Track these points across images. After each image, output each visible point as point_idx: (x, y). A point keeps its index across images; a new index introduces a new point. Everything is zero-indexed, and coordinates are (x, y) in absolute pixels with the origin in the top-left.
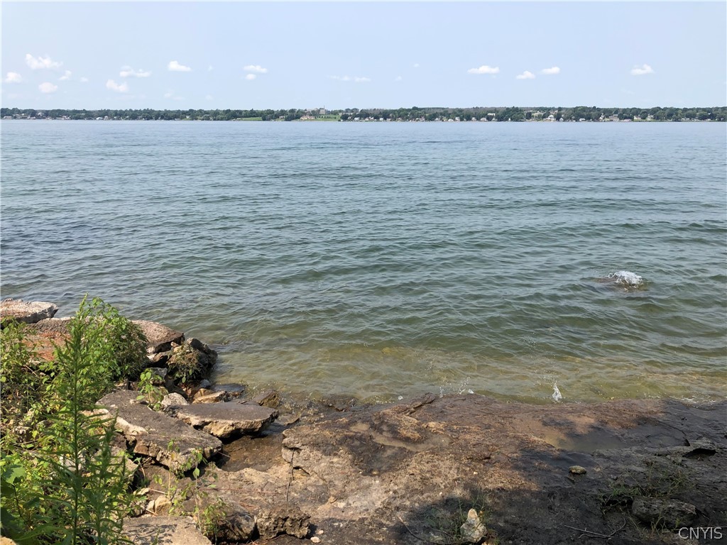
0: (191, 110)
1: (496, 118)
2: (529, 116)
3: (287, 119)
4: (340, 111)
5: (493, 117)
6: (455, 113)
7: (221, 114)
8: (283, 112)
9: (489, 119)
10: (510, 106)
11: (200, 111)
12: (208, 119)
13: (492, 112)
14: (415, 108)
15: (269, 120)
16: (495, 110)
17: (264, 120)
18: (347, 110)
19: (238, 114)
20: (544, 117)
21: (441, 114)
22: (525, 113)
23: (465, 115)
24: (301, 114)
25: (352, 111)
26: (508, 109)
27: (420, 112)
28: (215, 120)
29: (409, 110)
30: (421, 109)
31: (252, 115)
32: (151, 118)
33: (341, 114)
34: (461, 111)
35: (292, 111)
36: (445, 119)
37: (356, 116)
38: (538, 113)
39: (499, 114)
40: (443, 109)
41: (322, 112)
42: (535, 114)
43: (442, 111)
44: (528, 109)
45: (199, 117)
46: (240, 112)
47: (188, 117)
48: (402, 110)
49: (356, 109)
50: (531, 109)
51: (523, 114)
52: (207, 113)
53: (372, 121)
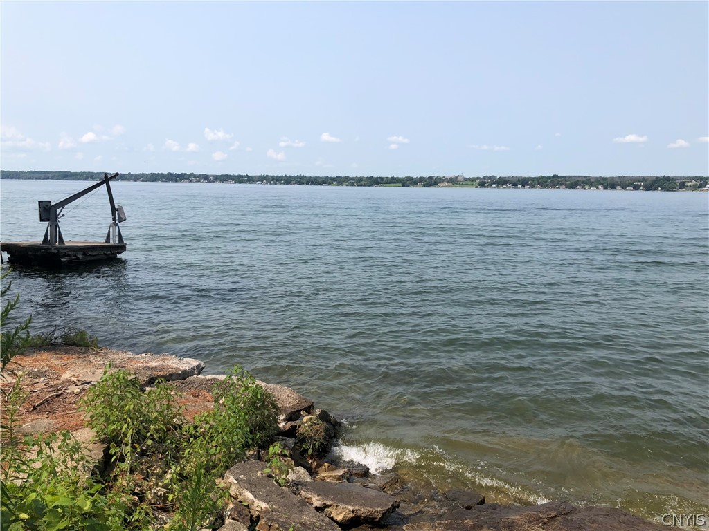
0: (338, 177)
1: (644, 187)
2: (683, 186)
3: (425, 186)
4: (478, 178)
5: (640, 186)
6: (598, 181)
7: (364, 181)
8: (422, 179)
9: (636, 188)
10: (660, 175)
11: (346, 177)
12: (352, 185)
13: (639, 181)
14: (555, 176)
15: (408, 186)
16: (643, 179)
17: (403, 186)
18: (485, 177)
19: (379, 180)
20: (701, 186)
21: (583, 182)
22: (678, 182)
23: (609, 184)
24: (438, 180)
25: (490, 178)
26: (657, 178)
27: (560, 180)
28: (358, 186)
29: (549, 178)
30: (561, 177)
31: (393, 181)
32: (303, 183)
33: (478, 181)
34: (604, 179)
35: (431, 178)
36: (587, 187)
37: (494, 184)
38: (694, 182)
39: (648, 183)
40: (585, 177)
41: (460, 179)
42: (690, 184)
43: (584, 179)
44: (680, 178)
45: (344, 183)
46: (382, 179)
47: (335, 183)
48: (541, 177)
49: (494, 176)
50: (685, 178)
51: (675, 183)
52: (351, 179)
53: (510, 187)
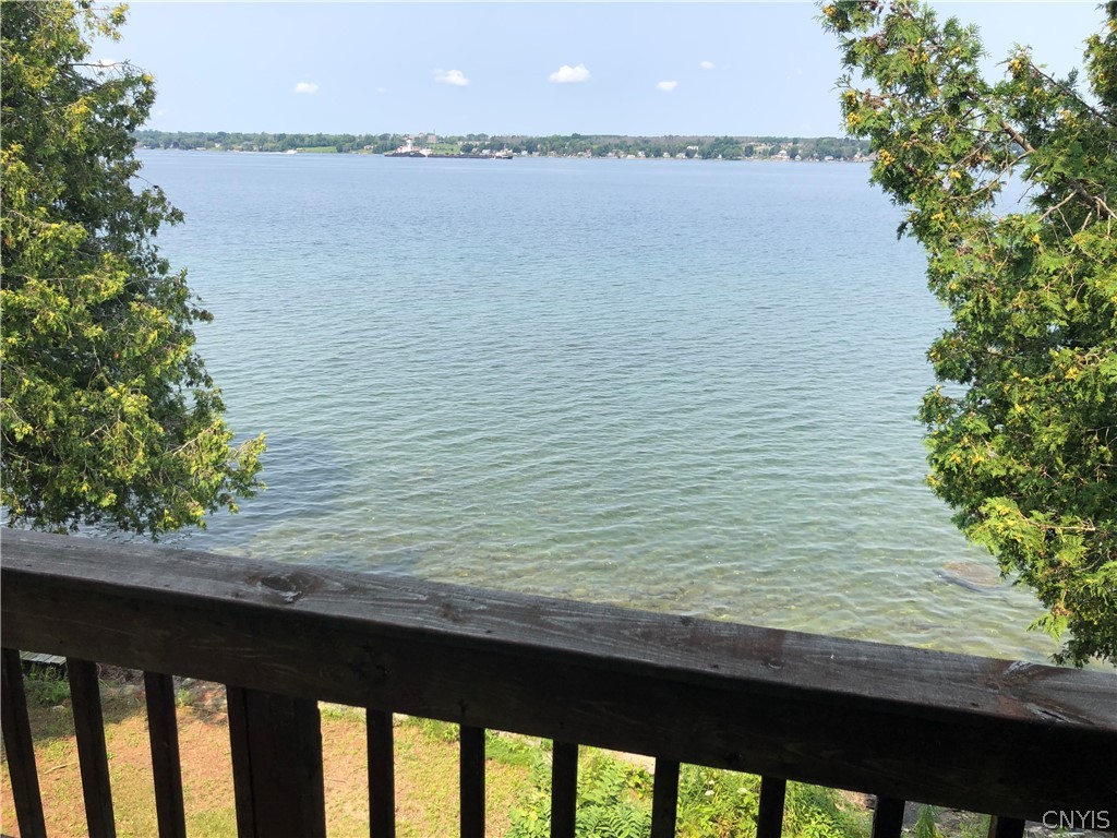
0: (221, 134)
1: (699, 154)
2: (750, 152)
3: (376, 151)
4: (460, 139)
5: (695, 151)
6: (638, 145)
7: (271, 141)
8: (369, 140)
9: (689, 155)
11: (237, 136)
12: (250, 149)
13: (693, 145)
14: (576, 136)
15: (347, 151)
16: (699, 142)
17: (340, 151)
18: (470, 137)
19: (298, 142)
20: (772, 153)
21: (616, 146)
22: (744, 146)
23: (653, 149)
25: (478, 138)
26: (717, 139)
27: (583, 142)
28: (261, 150)
29: (567, 139)
30: (585, 138)
31: (321, 142)
32: (158, 146)
33: (460, 143)
34: (646, 141)
35: (384, 137)
36: (622, 153)
38: (764, 146)
39: (705, 147)
40: (619, 137)
41: (432, 140)
42: (758, 149)
43: (618, 142)
44: (747, 139)
45: (235, 146)
46: (301, 138)
47: (217, 145)
48: (557, 138)
49: (485, 136)
50: (753, 139)
51: (740, 148)
52: (247, 138)
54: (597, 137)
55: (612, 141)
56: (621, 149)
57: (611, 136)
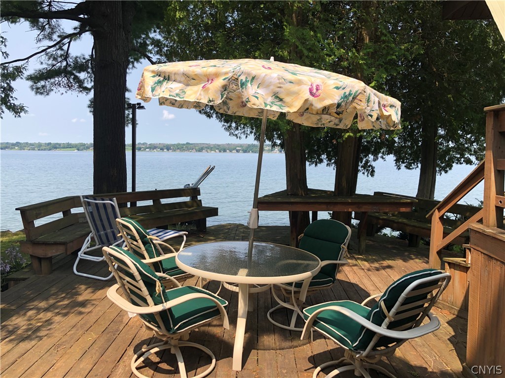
0: (18, 143)
1: (242, 151)
6: (215, 147)
7: (44, 146)
9: (238, 151)
15: (82, 150)
16: (241, 146)
17: (78, 150)
19: (58, 146)
21: (206, 148)
23: (222, 149)
28: (39, 150)
29: (184, 144)
30: (192, 144)
31: (68, 146)
34: (219, 146)
36: (209, 150)
37: (147, 148)
39: (244, 148)
40: (207, 144)
45: (26, 148)
47: (16, 148)
48: (179, 144)
52: (31, 144)
53: (159, 151)
54: (197, 144)
55: (204, 146)
56: (208, 148)
57: (203, 144)
